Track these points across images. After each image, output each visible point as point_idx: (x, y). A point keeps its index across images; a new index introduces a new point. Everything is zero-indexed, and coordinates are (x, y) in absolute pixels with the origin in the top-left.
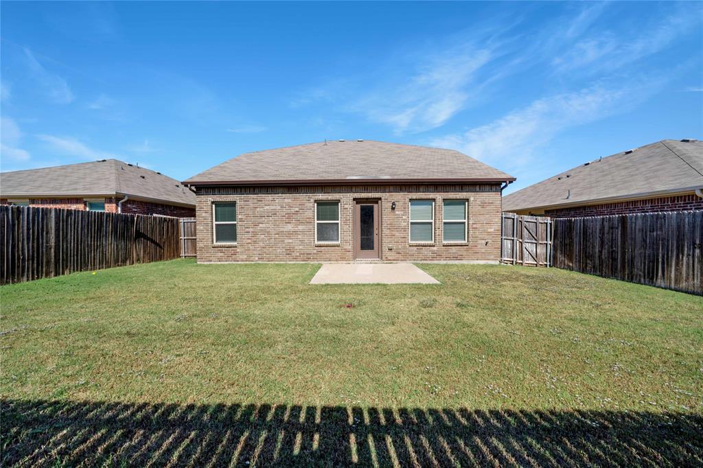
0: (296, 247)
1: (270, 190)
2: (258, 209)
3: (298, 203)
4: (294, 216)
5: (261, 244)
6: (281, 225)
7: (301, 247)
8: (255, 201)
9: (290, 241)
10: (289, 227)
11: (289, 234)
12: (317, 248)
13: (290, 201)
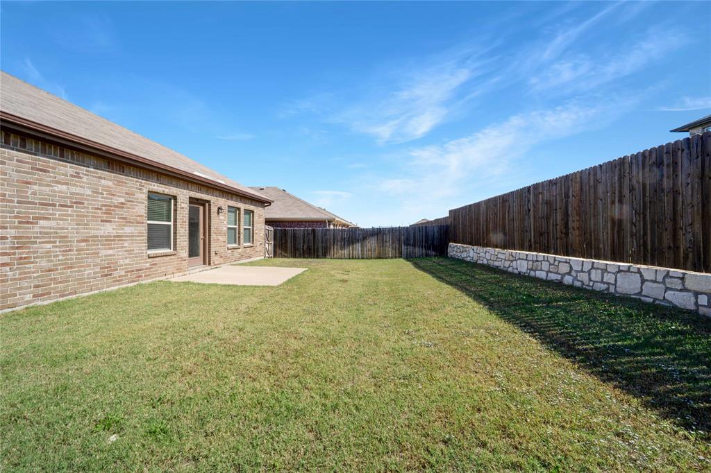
0: (121, 262)
1: (68, 153)
2: (36, 187)
3: (125, 190)
4: (118, 211)
5: (44, 263)
6: (92, 224)
7: (127, 261)
8: (27, 168)
9: (110, 252)
10: (109, 229)
11: (108, 241)
12: (150, 260)
13: (110, 183)
